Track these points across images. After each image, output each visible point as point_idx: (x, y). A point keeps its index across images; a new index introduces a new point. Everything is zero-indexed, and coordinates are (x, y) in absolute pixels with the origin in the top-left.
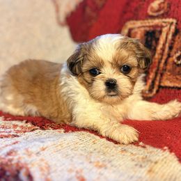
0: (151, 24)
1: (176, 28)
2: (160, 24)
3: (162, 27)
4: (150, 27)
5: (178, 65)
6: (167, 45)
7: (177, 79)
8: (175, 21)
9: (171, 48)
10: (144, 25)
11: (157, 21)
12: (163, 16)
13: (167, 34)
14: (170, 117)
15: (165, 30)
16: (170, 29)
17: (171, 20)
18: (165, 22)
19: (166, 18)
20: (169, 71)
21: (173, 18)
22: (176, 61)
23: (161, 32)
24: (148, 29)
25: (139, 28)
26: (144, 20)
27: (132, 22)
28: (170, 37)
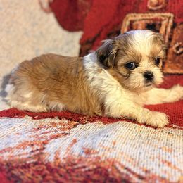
0: (151, 17)
1: (173, 22)
2: (159, 18)
3: (161, 20)
4: (150, 20)
5: (177, 55)
6: (167, 37)
7: (177, 66)
8: (172, 16)
9: (170, 39)
10: (144, 18)
11: (156, 15)
12: (161, 10)
13: (166, 27)
14: (178, 100)
15: (164, 23)
16: (168, 22)
17: (168, 14)
18: (164, 16)
19: (164, 12)
20: (170, 60)
21: (171, 12)
22: (175, 51)
23: (160, 25)
24: (148, 22)
25: (140, 20)
26: (144, 13)
27: (132, 14)
28: (169, 30)
